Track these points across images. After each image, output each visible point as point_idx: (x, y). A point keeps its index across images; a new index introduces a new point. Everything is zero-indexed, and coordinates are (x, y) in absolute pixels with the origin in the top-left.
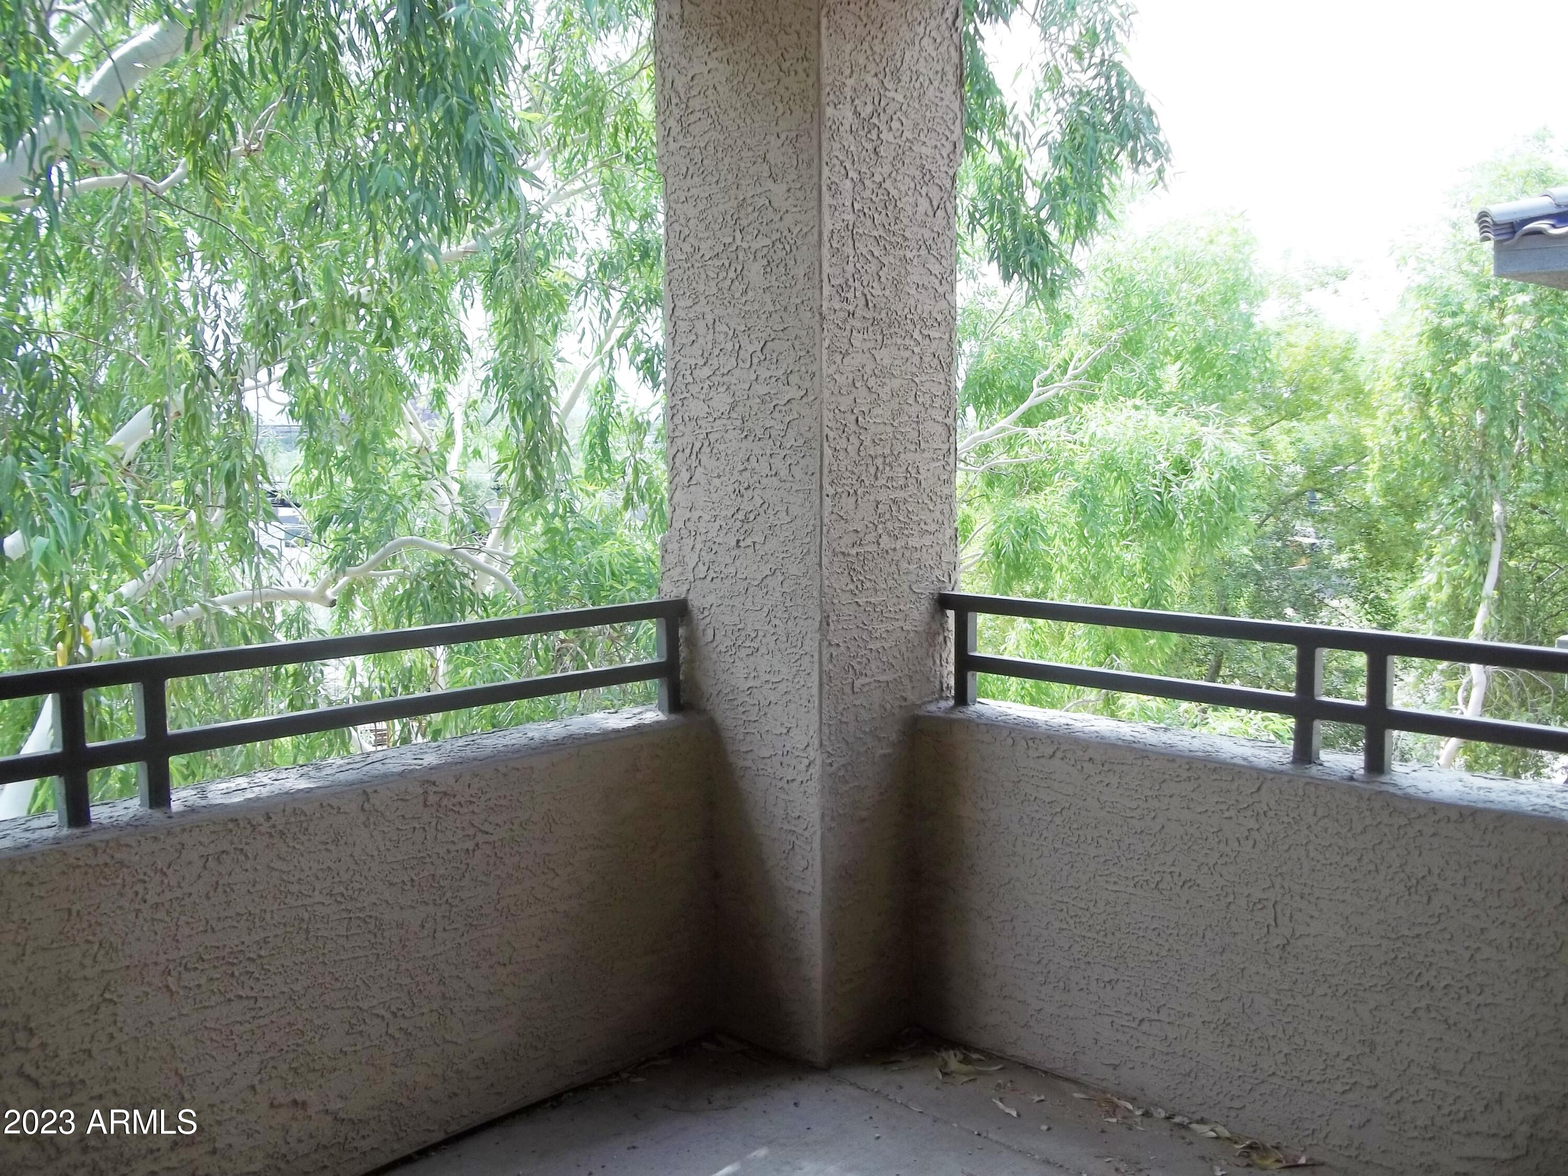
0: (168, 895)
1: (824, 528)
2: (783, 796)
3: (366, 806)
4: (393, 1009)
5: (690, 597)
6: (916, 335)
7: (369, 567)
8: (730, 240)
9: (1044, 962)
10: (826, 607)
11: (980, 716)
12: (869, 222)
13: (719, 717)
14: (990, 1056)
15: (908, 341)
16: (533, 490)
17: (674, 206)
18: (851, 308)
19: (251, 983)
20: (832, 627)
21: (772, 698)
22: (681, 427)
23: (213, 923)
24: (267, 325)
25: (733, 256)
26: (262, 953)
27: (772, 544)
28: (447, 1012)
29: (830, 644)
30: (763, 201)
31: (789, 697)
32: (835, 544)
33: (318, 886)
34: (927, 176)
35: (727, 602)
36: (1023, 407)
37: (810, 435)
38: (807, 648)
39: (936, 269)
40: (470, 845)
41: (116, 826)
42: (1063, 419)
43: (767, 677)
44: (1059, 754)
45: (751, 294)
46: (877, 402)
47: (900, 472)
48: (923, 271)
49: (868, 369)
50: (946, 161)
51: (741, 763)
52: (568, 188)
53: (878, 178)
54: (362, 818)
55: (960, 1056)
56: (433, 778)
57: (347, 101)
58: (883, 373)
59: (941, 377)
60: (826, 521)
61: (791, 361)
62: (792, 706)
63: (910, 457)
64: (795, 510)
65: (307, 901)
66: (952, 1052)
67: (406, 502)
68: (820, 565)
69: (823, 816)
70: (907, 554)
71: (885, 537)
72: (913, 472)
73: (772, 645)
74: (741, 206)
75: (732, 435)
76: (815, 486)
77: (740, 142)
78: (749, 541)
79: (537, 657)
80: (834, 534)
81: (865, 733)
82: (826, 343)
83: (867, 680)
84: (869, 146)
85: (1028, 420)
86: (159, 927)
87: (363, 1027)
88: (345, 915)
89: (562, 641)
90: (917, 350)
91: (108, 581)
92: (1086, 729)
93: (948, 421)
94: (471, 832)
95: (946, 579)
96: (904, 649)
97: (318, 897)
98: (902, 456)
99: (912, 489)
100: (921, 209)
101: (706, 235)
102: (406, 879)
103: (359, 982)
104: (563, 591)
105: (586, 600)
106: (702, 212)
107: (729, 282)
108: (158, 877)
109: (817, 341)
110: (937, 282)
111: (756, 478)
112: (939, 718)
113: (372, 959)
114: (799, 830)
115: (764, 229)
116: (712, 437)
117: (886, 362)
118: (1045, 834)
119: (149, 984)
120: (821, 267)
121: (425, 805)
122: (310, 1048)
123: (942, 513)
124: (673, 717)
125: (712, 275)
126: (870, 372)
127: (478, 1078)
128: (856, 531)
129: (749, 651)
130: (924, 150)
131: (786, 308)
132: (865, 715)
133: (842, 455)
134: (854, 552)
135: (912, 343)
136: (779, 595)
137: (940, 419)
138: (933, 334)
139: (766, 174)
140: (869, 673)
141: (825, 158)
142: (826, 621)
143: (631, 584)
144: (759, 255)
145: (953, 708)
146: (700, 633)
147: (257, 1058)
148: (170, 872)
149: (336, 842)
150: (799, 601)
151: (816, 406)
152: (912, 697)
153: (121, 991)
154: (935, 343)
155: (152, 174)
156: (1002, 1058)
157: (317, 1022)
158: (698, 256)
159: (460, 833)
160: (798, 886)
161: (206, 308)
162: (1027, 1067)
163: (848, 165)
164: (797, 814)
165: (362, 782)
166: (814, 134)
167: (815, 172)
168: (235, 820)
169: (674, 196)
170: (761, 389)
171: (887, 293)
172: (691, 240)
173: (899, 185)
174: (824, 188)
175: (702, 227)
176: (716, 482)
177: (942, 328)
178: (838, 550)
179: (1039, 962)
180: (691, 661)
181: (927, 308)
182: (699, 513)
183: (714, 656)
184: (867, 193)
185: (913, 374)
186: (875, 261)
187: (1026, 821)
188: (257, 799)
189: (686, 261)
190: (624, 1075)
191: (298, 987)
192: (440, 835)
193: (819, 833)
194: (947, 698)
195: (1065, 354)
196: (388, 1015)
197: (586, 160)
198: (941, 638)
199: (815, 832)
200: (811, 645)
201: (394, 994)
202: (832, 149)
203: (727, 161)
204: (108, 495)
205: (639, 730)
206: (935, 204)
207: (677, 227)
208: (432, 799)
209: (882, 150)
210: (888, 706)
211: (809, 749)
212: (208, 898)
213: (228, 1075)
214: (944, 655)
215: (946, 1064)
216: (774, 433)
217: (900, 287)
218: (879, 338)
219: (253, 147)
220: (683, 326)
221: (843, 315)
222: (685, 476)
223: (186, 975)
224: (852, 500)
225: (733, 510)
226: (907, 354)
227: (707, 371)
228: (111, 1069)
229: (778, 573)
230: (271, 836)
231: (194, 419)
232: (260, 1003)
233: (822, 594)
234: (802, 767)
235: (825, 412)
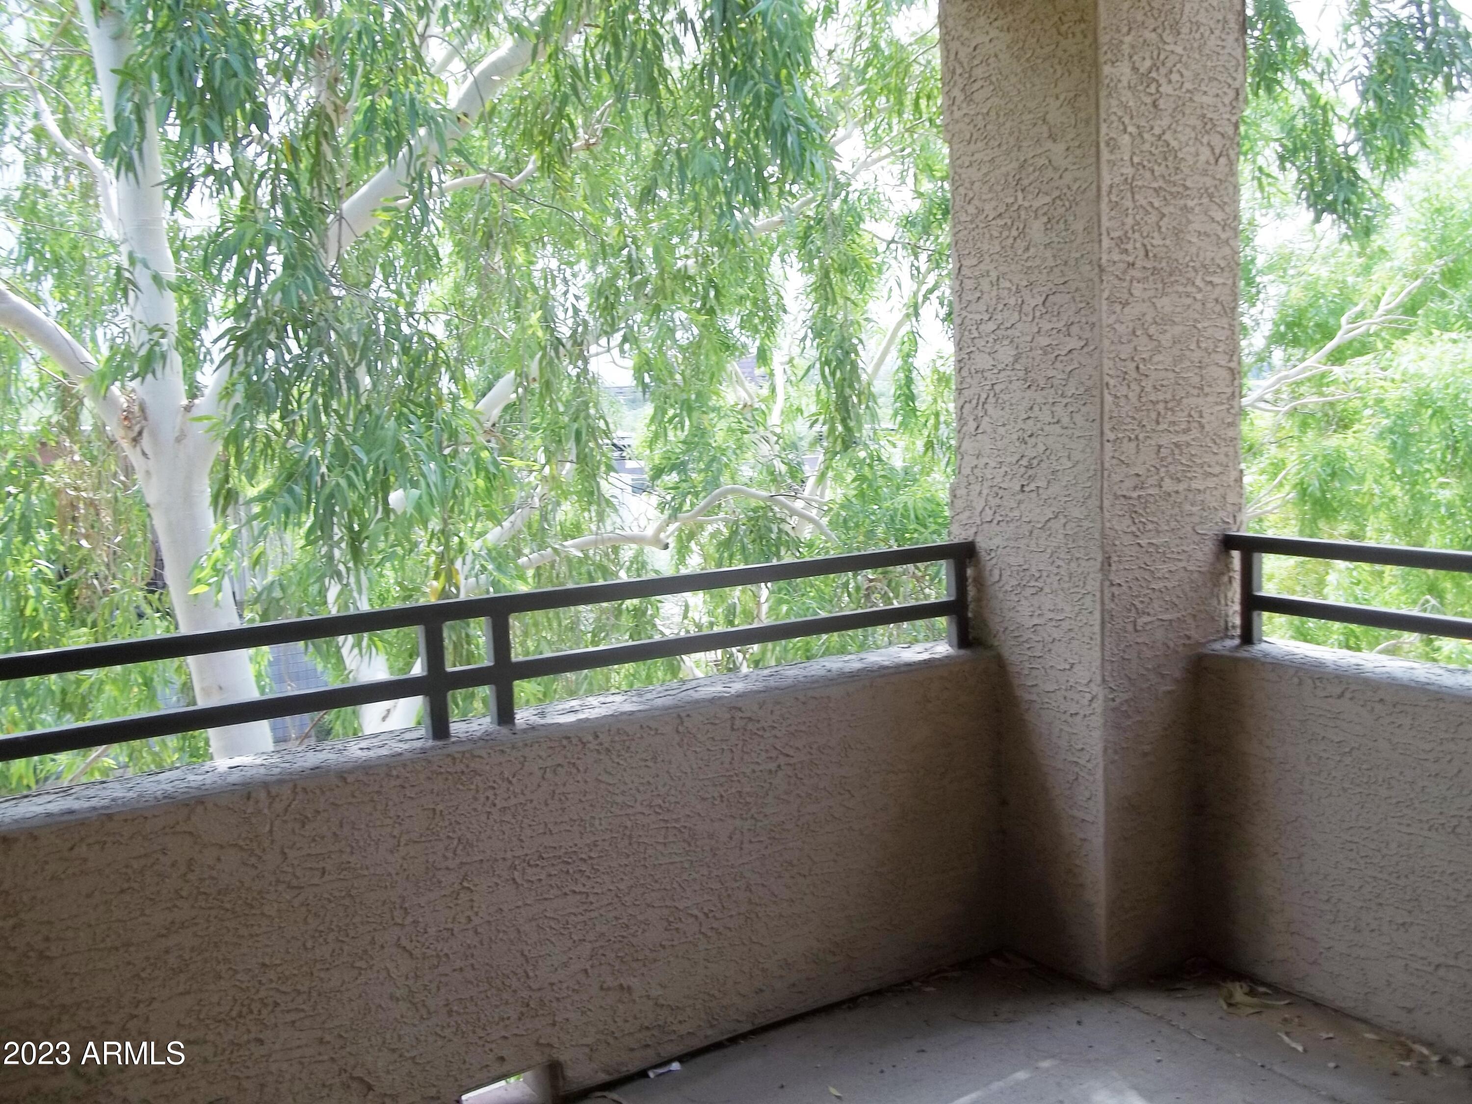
0: (513, 801)
1: (1106, 473)
2: (1066, 728)
3: (681, 729)
4: (706, 910)
5: (979, 539)
6: (1198, 282)
7: (699, 513)
8: (1011, 200)
9: (1334, 900)
10: (1107, 549)
11: (1266, 655)
12: (1148, 175)
13: (1006, 652)
14: (1277, 990)
15: (1190, 289)
16: (843, 442)
17: (959, 170)
18: (1131, 259)
19: (583, 880)
20: (1114, 568)
21: (1055, 635)
22: (968, 380)
23: (550, 826)
24: (607, 298)
25: (1015, 215)
26: (592, 855)
27: (1055, 489)
28: (753, 916)
29: (1112, 585)
30: (1043, 161)
31: (1072, 634)
32: (1116, 488)
33: (639, 797)
34: (1208, 125)
35: (1012, 544)
36: (1331, 345)
37: (1089, 383)
38: (1089, 588)
39: (1219, 216)
40: (772, 766)
41: (472, 740)
42: (1371, 356)
43: (1051, 615)
44: (1348, 695)
45: (1032, 250)
46: (1157, 350)
47: (1182, 417)
48: (1205, 219)
49: (1149, 318)
50: (1229, 109)
51: (1027, 697)
52: (875, 155)
53: (1157, 131)
54: (677, 738)
55: (1246, 989)
56: (740, 705)
57: (671, 93)
58: (1167, 320)
59: (1224, 322)
60: (1107, 465)
61: (1071, 313)
62: (1075, 643)
63: (1193, 401)
64: (1077, 456)
65: (630, 811)
66: (1237, 984)
67: (729, 453)
68: (1101, 508)
69: (1105, 750)
70: (1191, 496)
71: (1167, 480)
72: (1195, 415)
73: (1055, 585)
74: (1022, 167)
75: (1016, 385)
76: (1096, 432)
77: (1020, 106)
78: (1032, 486)
79: (849, 596)
80: (1116, 478)
81: (1147, 669)
82: (1106, 295)
83: (1149, 619)
84: (1148, 100)
85: (1338, 357)
86: (506, 828)
87: (679, 925)
88: (662, 824)
89: (871, 581)
90: (1199, 296)
91: (473, 528)
92: (1377, 670)
93: (1232, 365)
94: (774, 754)
95: (1231, 521)
96: (1187, 589)
97: (639, 808)
98: (1185, 401)
99: (1195, 433)
100: (1202, 158)
101: (990, 196)
102: (716, 795)
103: (675, 885)
104: (870, 534)
105: (892, 542)
106: (986, 175)
107: (1011, 240)
108: (505, 785)
109: (1097, 292)
110: (1219, 228)
111: (1039, 425)
112: (1222, 656)
113: (687, 865)
114: (1082, 762)
115: (1045, 188)
116: (997, 388)
117: (1168, 309)
118: (1334, 774)
119: (499, 876)
120: (1099, 221)
121: (733, 729)
122: (634, 941)
123: (1227, 455)
124: (962, 652)
125: (996, 234)
126: (1150, 320)
127: (781, 977)
128: (1138, 475)
129: (1033, 591)
130: (1205, 99)
131: (1066, 263)
132: (1148, 653)
133: (1122, 402)
134: (1135, 495)
135: (1194, 290)
136: (1061, 536)
137: (1223, 363)
138: (1216, 280)
139: (1045, 135)
140: (1152, 612)
141: (1103, 116)
142: (1107, 561)
143: (933, 527)
144: (1041, 212)
145: (1237, 647)
146: (987, 573)
147: (589, 946)
148: (514, 781)
149: (654, 759)
150: (1081, 543)
151: (1096, 356)
152: (1196, 635)
153: (476, 881)
154: (1217, 291)
155: (508, 170)
156: (1289, 993)
157: (640, 918)
158: (982, 217)
159: (764, 755)
160: (1080, 815)
161: (554, 286)
162: (1317, 1004)
163: (1126, 120)
164: (1080, 747)
165: (676, 707)
166: (1091, 92)
167: (1093, 130)
168: (568, 738)
169: (959, 162)
170: (1044, 341)
171: (1168, 242)
172: (976, 202)
173: (1179, 136)
174: (1102, 145)
175: (986, 188)
176: (1002, 430)
177: (1226, 274)
178: (1119, 493)
179: (1328, 901)
180: (978, 600)
181: (1209, 255)
182: (986, 460)
183: (1001, 595)
184: (1146, 147)
185: (1196, 320)
186: (1155, 212)
187: (1314, 760)
188: (587, 720)
189: (972, 222)
190: (916, 984)
191: (622, 886)
192: (746, 757)
193: (1101, 765)
194: (1232, 637)
195: (1375, 289)
196: (701, 916)
197: (890, 128)
198: (1225, 579)
199: (1097, 765)
200: (1093, 585)
201: (706, 897)
202: (1110, 106)
203: (1008, 125)
204: (473, 453)
205: (928, 664)
206: (1217, 151)
207: (962, 190)
208: (738, 723)
209: (1162, 104)
210: (1171, 644)
211: (1092, 685)
212: (547, 805)
213: (565, 959)
214: (1230, 595)
215: (1231, 995)
216: (1056, 382)
217: (1181, 235)
218: (1160, 286)
219: (592, 141)
220: (969, 284)
221: (1123, 266)
222: (972, 425)
223: (529, 871)
224: (1133, 445)
225: (1017, 457)
226: (1189, 301)
227: (991, 326)
228: (469, 947)
229: (1061, 516)
230: (598, 751)
231: (547, 386)
232: (592, 898)
233: (1104, 536)
234: (1085, 702)
235: (1105, 361)
